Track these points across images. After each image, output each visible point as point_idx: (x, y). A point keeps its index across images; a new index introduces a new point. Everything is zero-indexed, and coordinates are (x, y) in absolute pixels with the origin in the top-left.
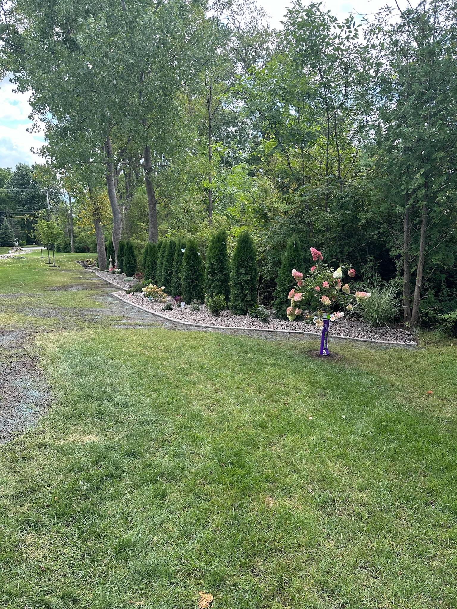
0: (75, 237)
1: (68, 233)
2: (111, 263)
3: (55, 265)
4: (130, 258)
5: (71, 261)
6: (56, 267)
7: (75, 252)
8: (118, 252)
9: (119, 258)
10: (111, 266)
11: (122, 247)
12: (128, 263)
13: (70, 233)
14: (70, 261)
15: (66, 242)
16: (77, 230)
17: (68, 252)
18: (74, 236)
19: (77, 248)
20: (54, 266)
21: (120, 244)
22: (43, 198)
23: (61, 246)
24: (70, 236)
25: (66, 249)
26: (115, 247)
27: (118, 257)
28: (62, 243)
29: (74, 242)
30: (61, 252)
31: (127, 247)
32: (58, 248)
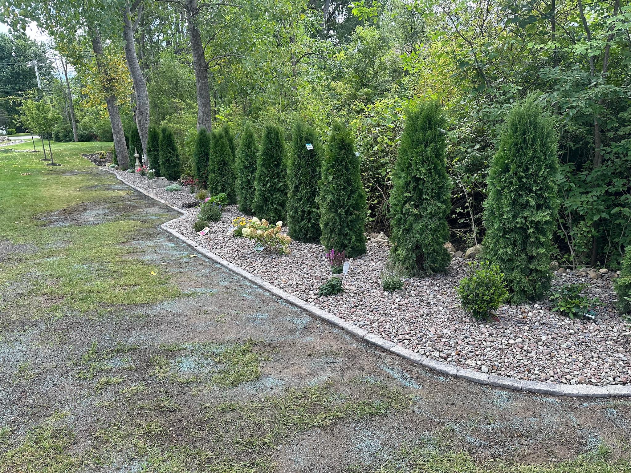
0: (77, 122)
1: (68, 118)
2: (137, 160)
3: (55, 162)
4: (170, 153)
5: (76, 155)
6: (55, 165)
7: (79, 141)
8: (148, 143)
9: (151, 153)
10: (137, 163)
11: (154, 137)
12: (168, 160)
13: (70, 118)
14: (74, 155)
15: (66, 129)
16: (78, 114)
17: (70, 141)
18: (75, 121)
19: (81, 136)
20: (53, 164)
21: (150, 131)
22: (30, 74)
23: (60, 135)
24: (71, 120)
25: (67, 138)
26: (142, 136)
27: (149, 151)
28: (61, 131)
29: (76, 128)
30: (61, 141)
31: (164, 137)
32: (57, 136)
